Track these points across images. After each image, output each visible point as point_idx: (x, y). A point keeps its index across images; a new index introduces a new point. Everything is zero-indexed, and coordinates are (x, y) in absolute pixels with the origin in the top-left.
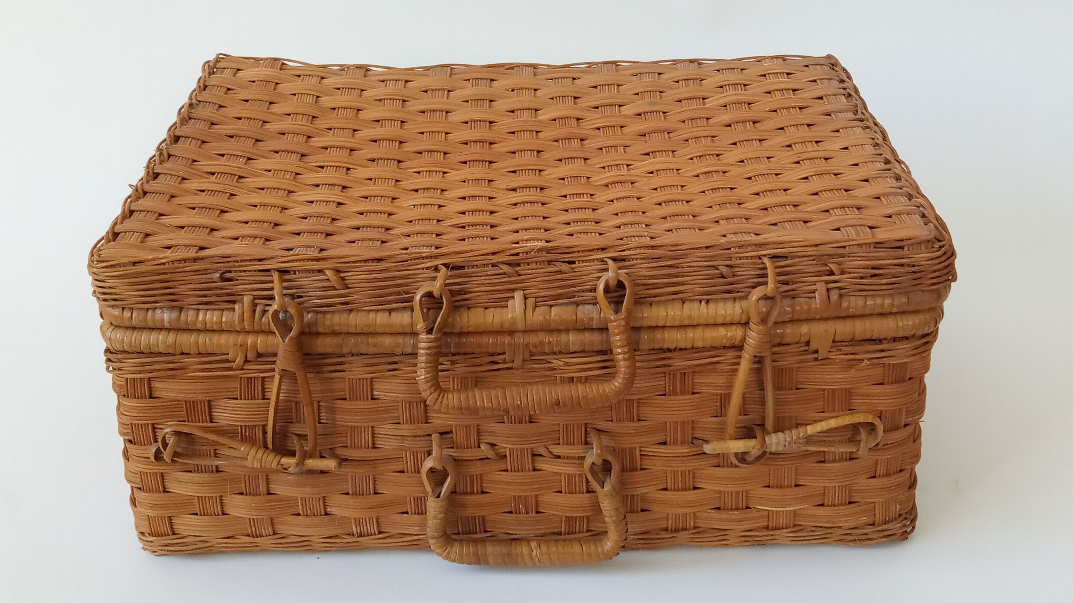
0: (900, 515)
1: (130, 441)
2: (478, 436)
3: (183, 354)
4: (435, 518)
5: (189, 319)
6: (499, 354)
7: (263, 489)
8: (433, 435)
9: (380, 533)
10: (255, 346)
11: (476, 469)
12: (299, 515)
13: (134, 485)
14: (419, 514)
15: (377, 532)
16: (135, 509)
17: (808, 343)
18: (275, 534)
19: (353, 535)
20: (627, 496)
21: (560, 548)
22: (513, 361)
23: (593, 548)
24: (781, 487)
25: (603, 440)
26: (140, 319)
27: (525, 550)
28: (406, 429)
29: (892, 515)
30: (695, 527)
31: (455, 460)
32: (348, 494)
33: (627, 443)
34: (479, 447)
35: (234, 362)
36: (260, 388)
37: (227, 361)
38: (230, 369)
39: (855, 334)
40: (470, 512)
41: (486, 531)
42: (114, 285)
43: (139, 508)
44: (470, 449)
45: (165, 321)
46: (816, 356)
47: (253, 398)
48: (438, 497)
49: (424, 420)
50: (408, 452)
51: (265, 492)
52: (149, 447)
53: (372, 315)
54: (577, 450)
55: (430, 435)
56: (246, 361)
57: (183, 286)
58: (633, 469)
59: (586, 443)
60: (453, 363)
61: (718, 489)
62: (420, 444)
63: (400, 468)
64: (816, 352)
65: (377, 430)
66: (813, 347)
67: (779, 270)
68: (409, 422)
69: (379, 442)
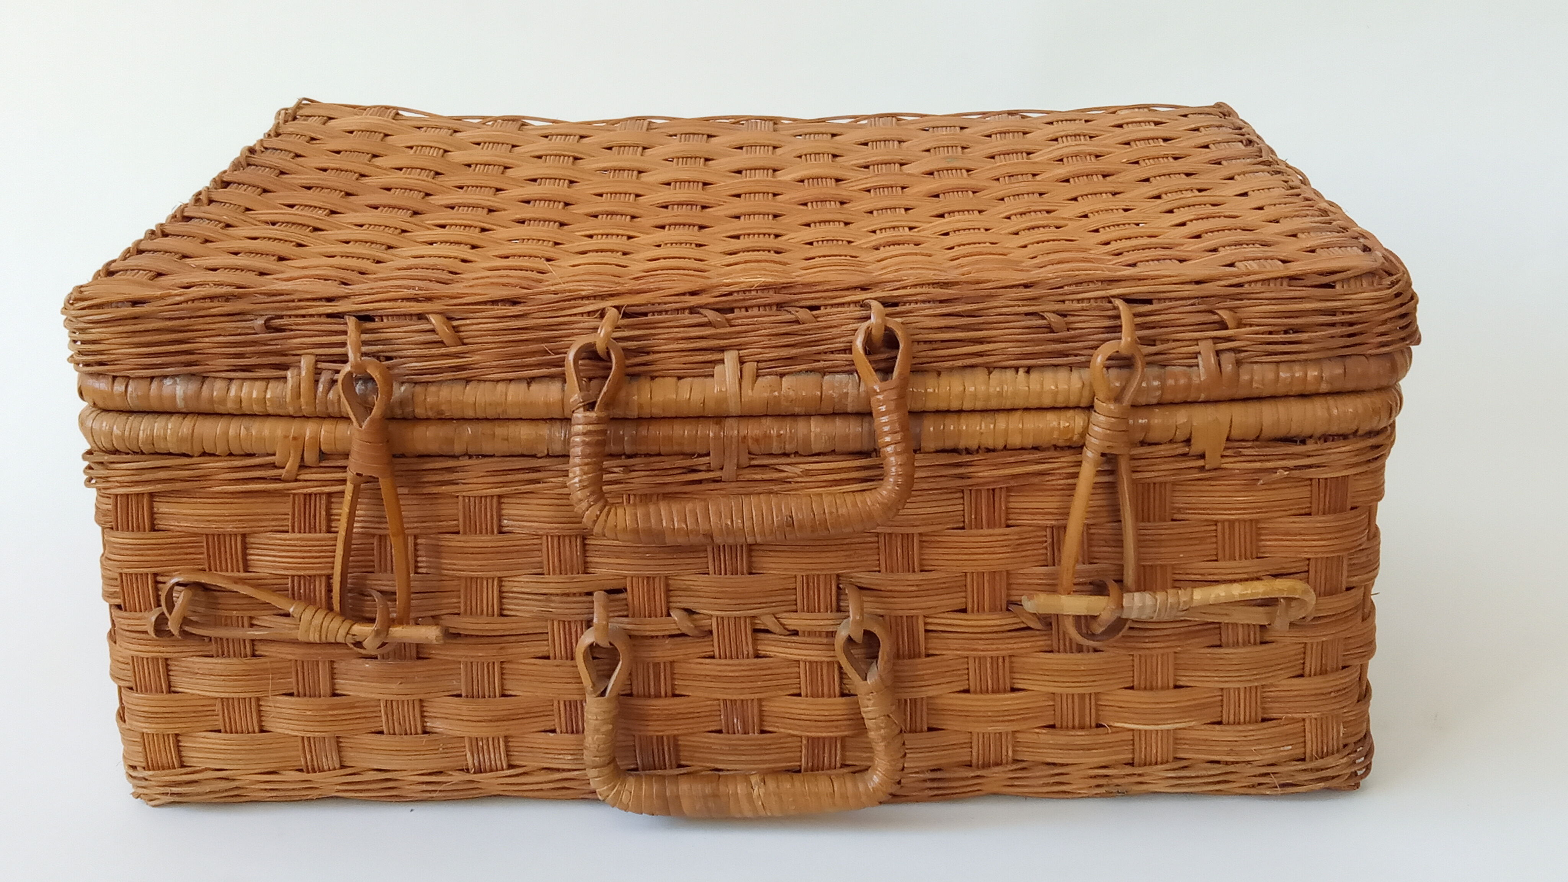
0: (1345, 746)
1: (119, 607)
2: (668, 597)
3: (204, 454)
4: (597, 731)
5: (215, 394)
6: (700, 456)
7: (324, 687)
8: (595, 594)
9: (511, 766)
10: (316, 440)
11: (663, 652)
12: (382, 733)
13: (122, 683)
14: (572, 732)
15: (505, 766)
16: (124, 726)
17: (1188, 441)
18: (343, 767)
19: (468, 770)
20: (906, 701)
21: (798, 784)
22: (722, 469)
23: (849, 785)
24: (1152, 689)
25: (866, 605)
26: (139, 393)
27: (741, 789)
28: (553, 583)
29: (1334, 744)
30: (1016, 761)
31: (630, 636)
32: (460, 696)
33: (903, 607)
34: (669, 615)
35: (284, 467)
36: (323, 513)
37: (274, 466)
38: (278, 479)
39: (1262, 425)
40: (654, 729)
41: (680, 766)
42: (102, 336)
43: (130, 723)
44: (653, 618)
45: (177, 396)
46: (1201, 463)
47: (313, 529)
48: (603, 694)
49: (581, 569)
50: (556, 623)
51: (329, 692)
52: (146, 614)
53: (501, 387)
54: (822, 621)
55: (590, 594)
56: (303, 466)
57: (207, 340)
58: (914, 655)
59: (839, 610)
60: (628, 469)
61: (1052, 690)
62: (573, 610)
63: (543, 650)
64: (1202, 456)
65: (507, 586)
66: (1196, 448)
67: (1139, 320)
68: (558, 571)
69: (510, 606)
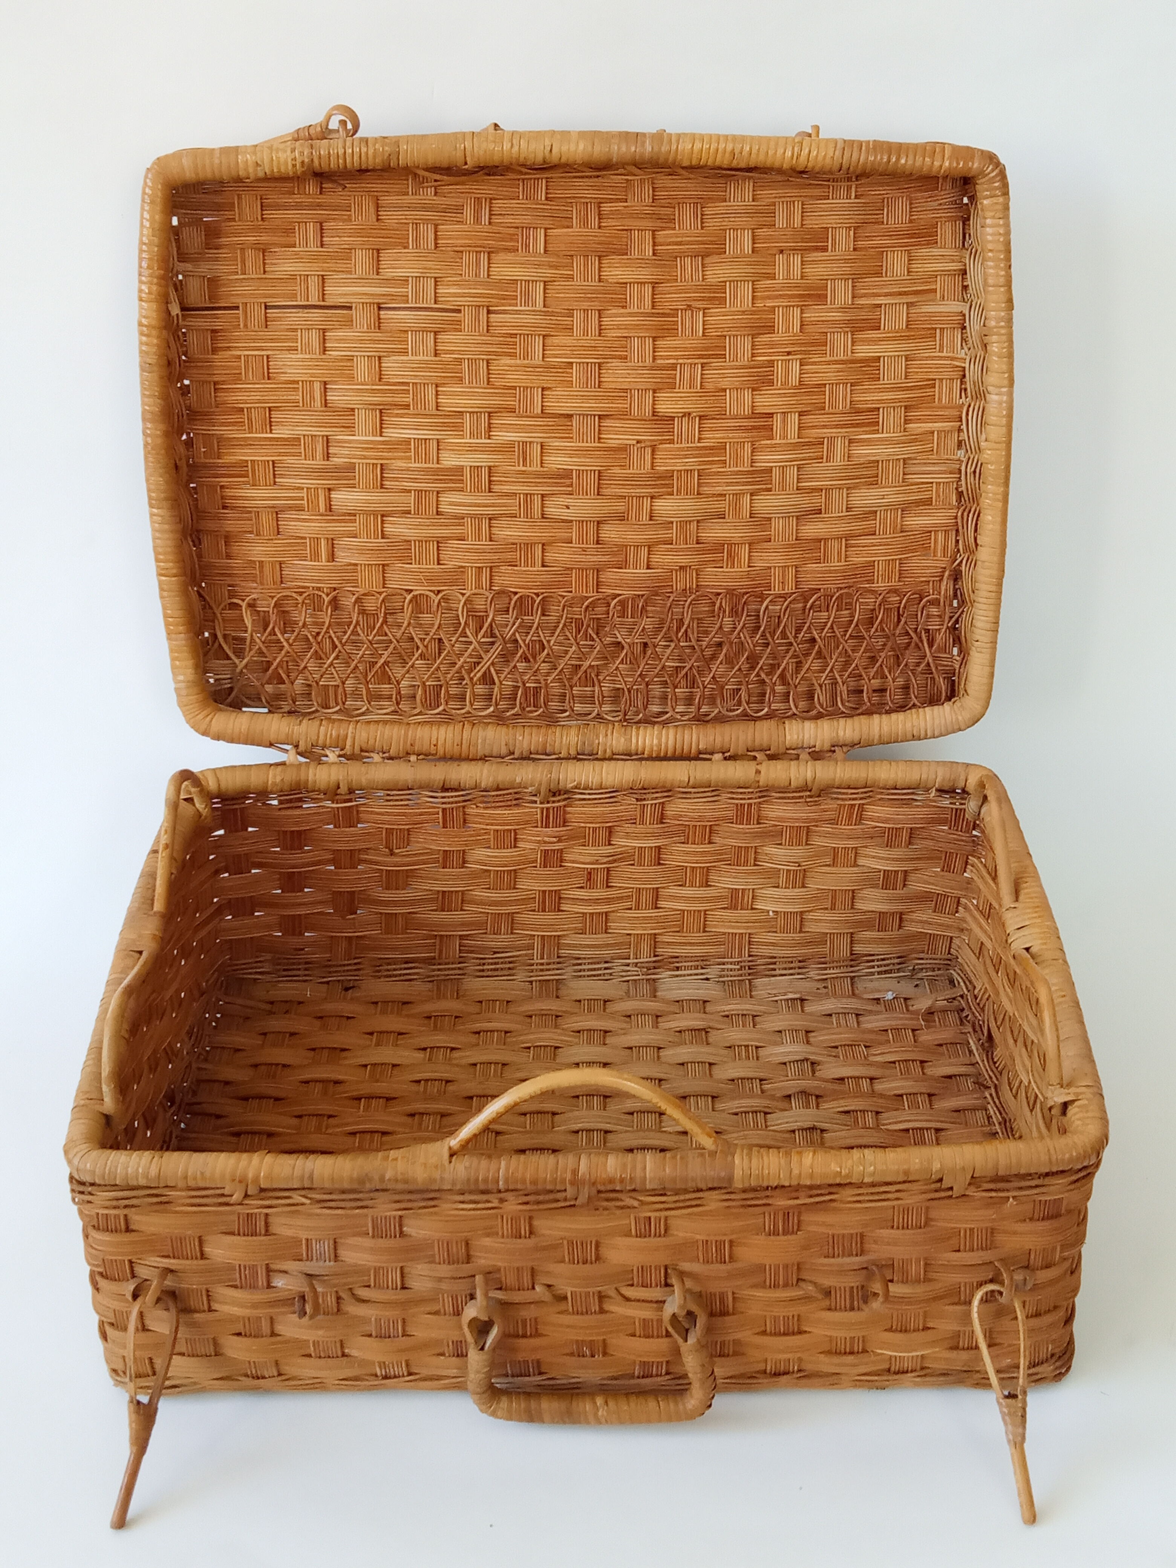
0: (1052, 1355)
1: (101, 1274)
2: (532, 1276)
3: (167, 1187)
4: (478, 1372)
6: (559, 1191)
7: (266, 1329)
8: (477, 1277)
9: (410, 1374)
10: (257, 1181)
11: (528, 1313)
12: (310, 1356)
13: (103, 1318)
14: (458, 1356)
15: (405, 1374)
16: (106, 1345)
17: (940, 1180)
18: (280, 1375)
19: (376, 1376)
20: (716, 1342)
21: (633, 1405)
22: (576, 1199)
23: (672, 1405)
24: (906, 1331)
25: (686, 1283)
27: (588, 1406)
28: (444, 1270)
29: (1043, 1355)
30: (799, 1371)
31: (503, 1303)
32: (370, 1336)
33: (715, 1287)
34: (533, 1288)
35: (232, 1196)
36: (263, 1223)
37: (223, 1195)
38: (227, 1204)
39: (998, 1169)
40: (520, 1357)
41: (540, 1373)
43: (110, 1345)
44: (521, 1292)
46: (950, 1193)
47: (254, 1234)
48: (482, 1349)
49: (465, 1261)
50: (446, 1295)
51: (269, 1332)
52: (125, 1284)
54: (655, 1293)
55: (474, 1276)
56: (246, 1196)
58: (724, 1313)
59: (667, 1285)
60: (502, 1201)
61: (829, 1334)
62: (462, 1287)
63: (435, 1308)
64: (951, 1189)
65: (406, 1270)
66: (946, 1184)
68: (447, 1262)
69: (409, 1283)
